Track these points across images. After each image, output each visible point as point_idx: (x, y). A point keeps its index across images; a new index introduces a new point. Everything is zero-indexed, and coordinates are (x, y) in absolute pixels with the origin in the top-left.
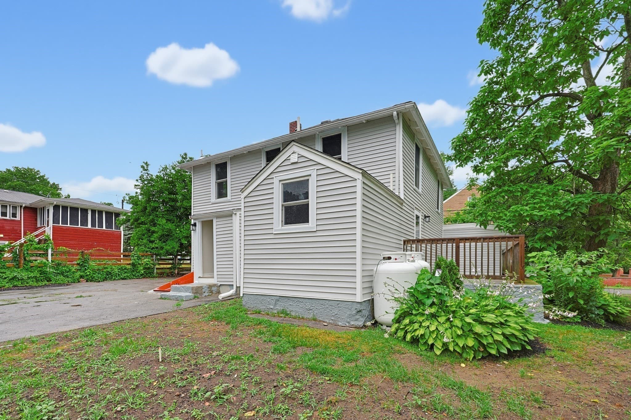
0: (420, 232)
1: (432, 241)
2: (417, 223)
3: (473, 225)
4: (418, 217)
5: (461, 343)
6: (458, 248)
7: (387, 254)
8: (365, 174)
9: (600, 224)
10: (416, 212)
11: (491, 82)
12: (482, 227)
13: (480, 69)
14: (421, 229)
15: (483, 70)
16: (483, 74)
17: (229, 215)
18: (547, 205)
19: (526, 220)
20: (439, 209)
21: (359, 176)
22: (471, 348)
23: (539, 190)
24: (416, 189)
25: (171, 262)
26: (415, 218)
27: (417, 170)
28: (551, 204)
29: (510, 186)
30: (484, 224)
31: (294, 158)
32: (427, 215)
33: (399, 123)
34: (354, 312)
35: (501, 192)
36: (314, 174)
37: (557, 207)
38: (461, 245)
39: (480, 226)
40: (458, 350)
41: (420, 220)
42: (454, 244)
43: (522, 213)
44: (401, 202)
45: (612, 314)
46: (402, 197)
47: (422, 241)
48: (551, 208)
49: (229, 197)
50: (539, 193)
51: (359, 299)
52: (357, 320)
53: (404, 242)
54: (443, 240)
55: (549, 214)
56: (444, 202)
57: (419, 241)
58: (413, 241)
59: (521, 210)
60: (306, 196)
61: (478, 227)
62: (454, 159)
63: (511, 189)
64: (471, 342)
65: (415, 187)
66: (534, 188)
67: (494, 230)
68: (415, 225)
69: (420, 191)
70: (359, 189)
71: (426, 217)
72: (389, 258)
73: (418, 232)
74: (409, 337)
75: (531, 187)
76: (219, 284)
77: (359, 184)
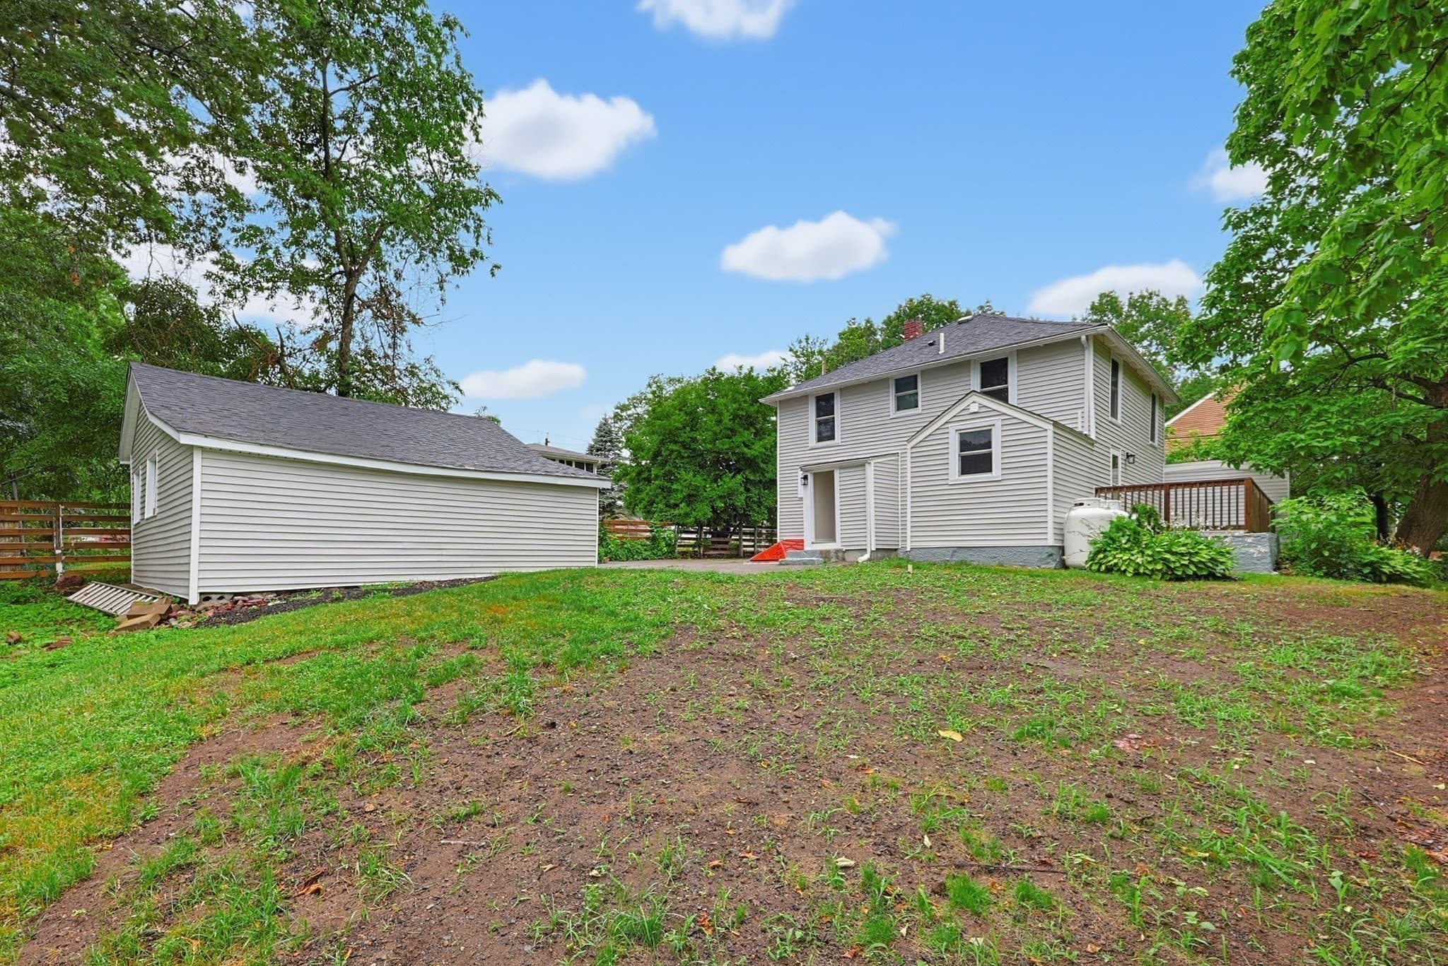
0: (1120, 477)
1: (1133, 488)
2: (1115, 465)
3: (1217, 464)
4: (1115, 458)
5: (1150, 567)
6: (1167, 495)
7: (1079, 500)
8: (1056, 424)
9: (1435, 456)
10: (1113, 452)
11: (1245, 239)
12: (1232, 466)
13: (1225, 221)
14: (1120, 474)
15: (1229, 223)
16: (1230, 227)
17: (861, 464)
18: (1338, 430)
19: (1299, 455)
20: (1156, 439)
21: (1050, 427)
22: (1159, 571)
23: (1326, 407)
24: (1114, 420)
25: (694, 536)
26: (1111, 460)
27: (1114, 393)
28: (1346, 428)
29: (1279, 401)
30: (1236, 462)
31: (974, 408)
32: (1130, 453)
33: (1088, 348)
34: (1045, 556)
35: (1262, 412)
36: (1000, 423)
37: (1358, 431)
38: (1172, 492)
39: (1229, 465)
40: (1147, 572)
41: (1120, 461)
42: (1163, 492)
43: (1293, 443)
44: (1092, 442)
45: (1385, 573)
46: (1093, 436)
47: (1121, 488)
48: (1344, 433)
49: (838, 439)
50: (1327, 411)
51: (1051, 542)
52: (1048, 563)
53: (1097, 490)
54: (1148, 487)
55: (1338, 443)
56: (1166, 424)
57: (1115, 488)
58: (1109, 489)
59: (1294, 439)
60: (988, 445)
61: (1225, 465)
62: (1182, 359)
63: (1279, 406)
64: (1159, 567)
65: (1110, 418)
66: (1319, 403)
67: (1249, 470)
68: (1111, 469)
69: (1119, 422)
70: (1050, 439)
71: (1128, 456)
72: (1082, 504)
73: (1115, 478)
74: (1103, 567)
75: (1315, 401)
76: (844, 549)
77: (1050, 434)
